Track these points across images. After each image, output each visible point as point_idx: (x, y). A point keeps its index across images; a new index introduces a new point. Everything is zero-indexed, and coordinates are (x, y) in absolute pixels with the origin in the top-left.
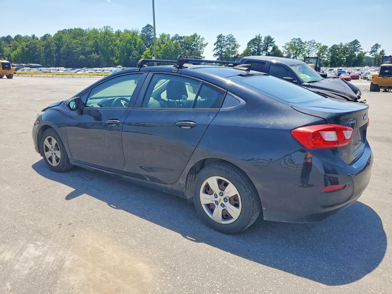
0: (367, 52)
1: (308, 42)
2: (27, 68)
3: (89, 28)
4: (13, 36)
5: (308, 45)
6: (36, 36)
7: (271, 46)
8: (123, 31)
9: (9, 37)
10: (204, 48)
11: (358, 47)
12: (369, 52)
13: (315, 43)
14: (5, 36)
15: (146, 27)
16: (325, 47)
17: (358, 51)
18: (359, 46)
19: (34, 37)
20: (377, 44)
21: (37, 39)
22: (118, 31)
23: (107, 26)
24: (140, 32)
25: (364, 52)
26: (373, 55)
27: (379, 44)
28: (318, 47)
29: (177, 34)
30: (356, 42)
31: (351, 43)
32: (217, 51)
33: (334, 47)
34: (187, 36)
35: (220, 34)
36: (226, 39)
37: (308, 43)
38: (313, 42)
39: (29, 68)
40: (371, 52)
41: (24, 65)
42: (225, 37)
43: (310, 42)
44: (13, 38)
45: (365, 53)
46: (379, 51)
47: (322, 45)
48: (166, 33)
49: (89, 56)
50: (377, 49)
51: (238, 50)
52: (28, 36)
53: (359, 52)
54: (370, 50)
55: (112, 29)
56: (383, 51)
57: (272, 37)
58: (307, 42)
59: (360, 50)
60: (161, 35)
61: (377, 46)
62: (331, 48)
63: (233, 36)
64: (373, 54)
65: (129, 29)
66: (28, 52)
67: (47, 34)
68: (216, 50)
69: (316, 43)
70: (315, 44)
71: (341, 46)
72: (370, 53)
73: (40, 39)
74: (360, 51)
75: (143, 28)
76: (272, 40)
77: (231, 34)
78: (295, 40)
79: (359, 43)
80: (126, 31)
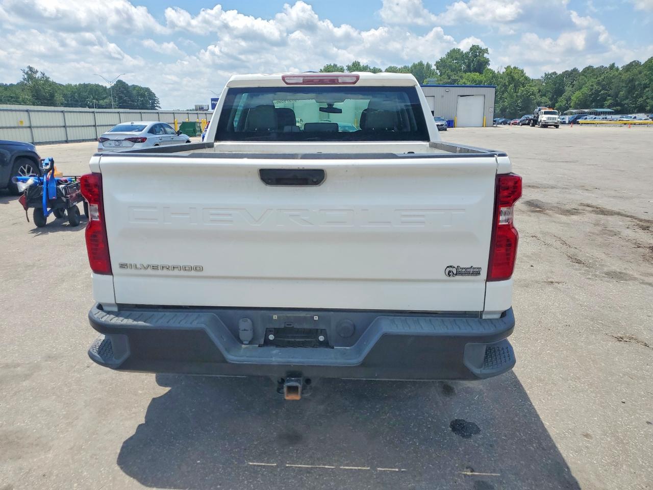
2: (591, 116)
4: (581, 70)
6: (616, 66)
9: (575, 70)
14: (569, 69)
19: (612, 67)
39: (593, 116)
41: (586, 110)
44: (580, 71)
66: (597, 92)
67: (635, 61)
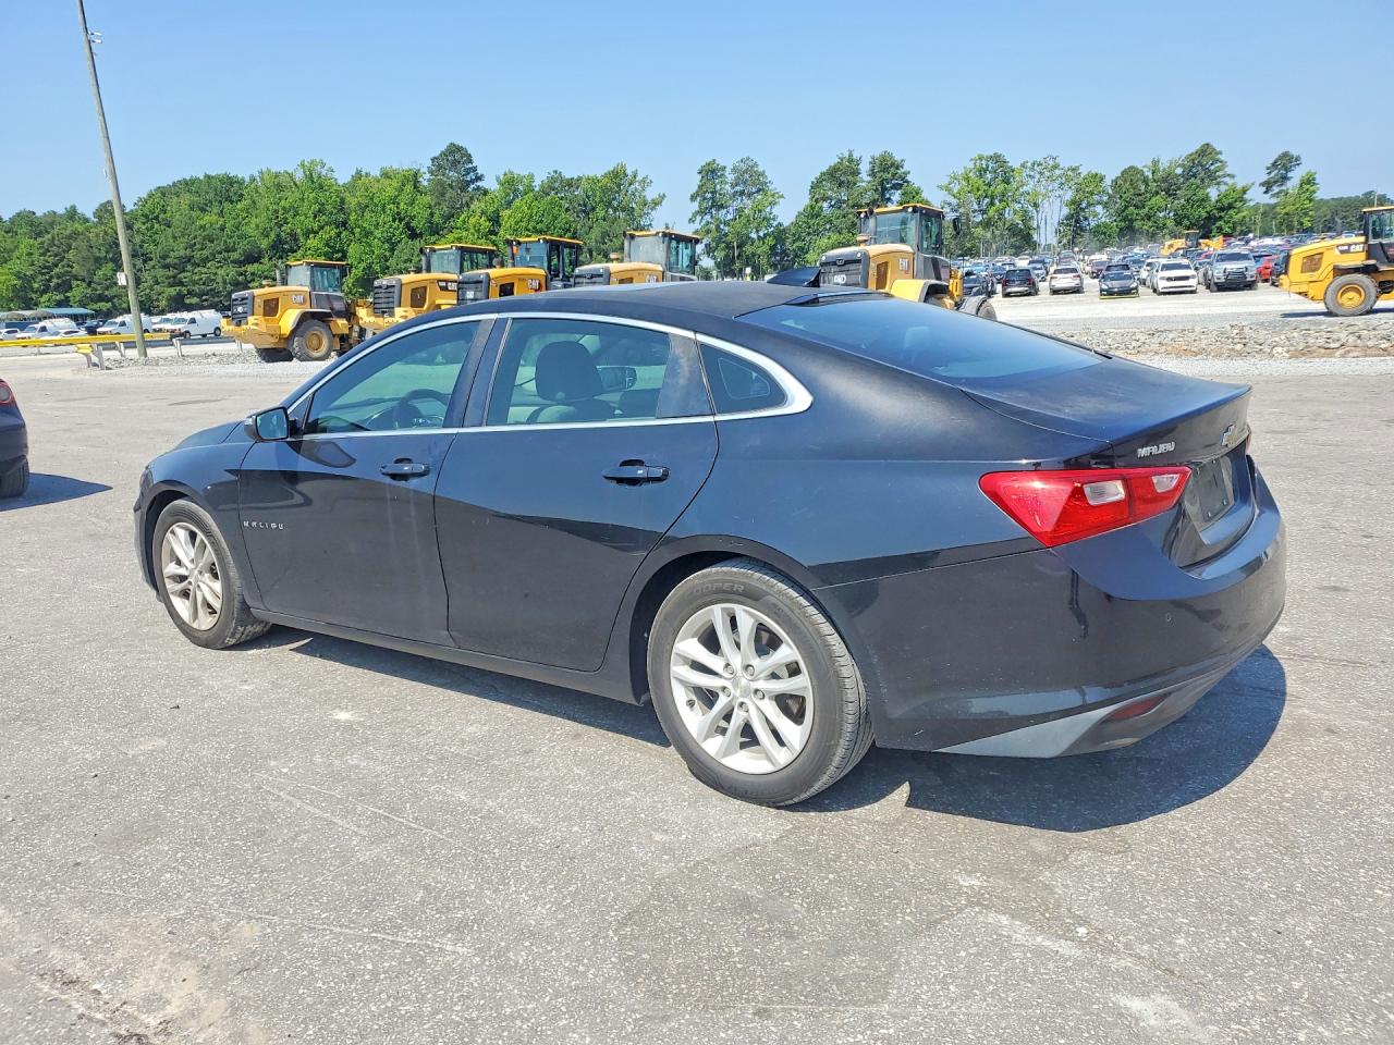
0: (1253, 184)
1: (1033, 165)
3: (261, 172)
5: (1032, 173)
7: (897, 187)
8: (376, 173)
10: (653, 213)
11: (1217, 170)
12: (1262, 184)
13: (1056, 167)
15: (443, 154)
16: (1095, 179)
17: (1219, 183)
18: (1219, 164)
20: (1285, 155)
21: (87, 220)
22: (358, 172)
23: (312, 162)
24: (427, 176)
25: (1239, 187)
26: (1273, 196)
27: (1295, 153)
28: (1068, 179)
29: (556, 172)
31: (1192, 157)
32: (704, 222)
33: (1130, 174)
34: (591, 175)
35: (709, 160)
36: (730, 177)
37: (1032, 169)
38: (1051, 163)
40: (1268, 186)
42: (728, 170)
43: (1040, 164)
45: (1245, 190)
47: (1084, 171)
48: (521, 170)
49: (250, 268)
50: (1288, 170)
51: (775, 211)
52: (55, 213)
53: (1223, 188)
54: (1265, 178)
55: (332, 170)
56: (1309, 181)
57: (898, 158)
58: (1029, 165)
59: (1227, 179)
60: (502, 177)
61: (1285, 163)
62: (1118, 178)
63: (756, 164)
64: (1276, 191)
65: (394, 165)
68: (699, 218)
69: (1061, 167)
70: (1057, 172)
71: (1155, 168)
72: (1264, 189)
73: (91, 219)
74: (1226, 184)
75: (433, 160)
76: (897, 168)
77: (748, 159)
78: (984, 162)
79: (1219, 156)
80: (387, 173)
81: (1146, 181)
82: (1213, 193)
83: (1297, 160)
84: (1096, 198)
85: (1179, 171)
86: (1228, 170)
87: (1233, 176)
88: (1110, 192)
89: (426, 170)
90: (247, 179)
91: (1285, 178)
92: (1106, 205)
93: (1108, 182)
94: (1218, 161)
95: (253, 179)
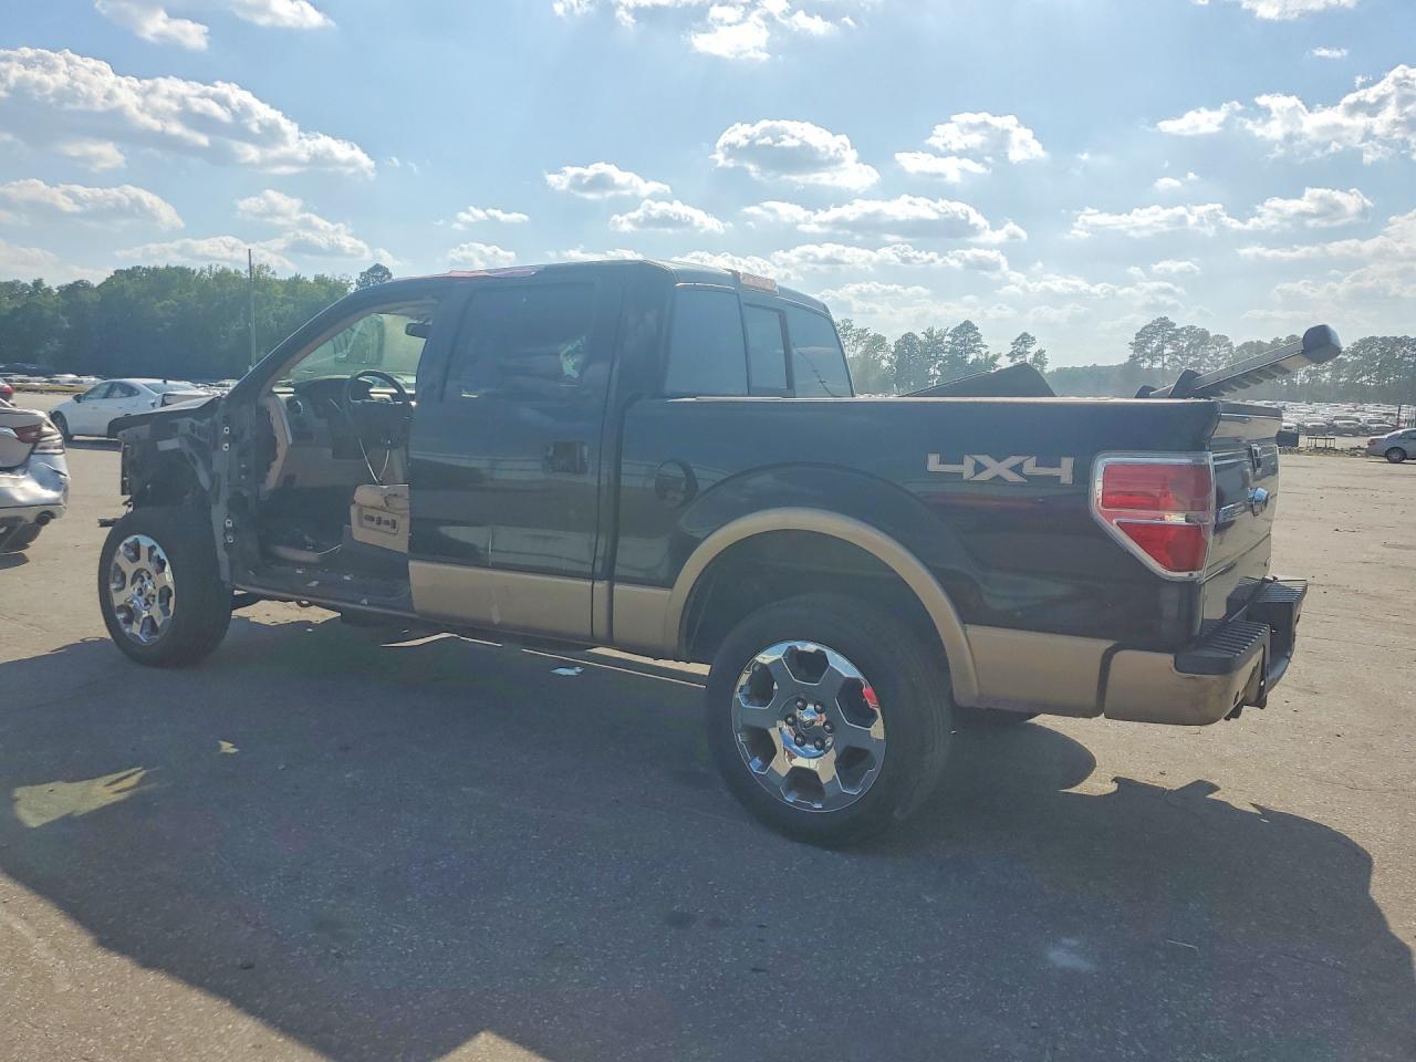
0: (999, 355)
3: (211, 267)
8: (311, 280)
11: (975, 341)
12: (1008, 355)
15: (370, 271)
16: (879, 341)
17: (973, 351)
18: (977, 337)
20: (1025, 334)
21: (49, 290)
22: (297, 277)
23: (260, 266)
24: (355, 286)
25: (990, 355)
27: (1031, 334)
28: (859, 338)
30: (967, 327)
31: (955, 330)
33: (908, 339)
40: (1012, 355)
45: (995, 358)
46: (1033, 350)
47: (871, 333)
50: (1027, 346)
52: (19, 282)
53: (977, 355)
54: (1009, 350)
55: (274, 273)
56: (1041, 353)
59: (981, 349)
61: (1025, 339)
62: (899, 341)
64: (1018, 361)
65: (328, 275)
69: (854, 328)
71: (929, 334)
72: (1010, 358)
73: (57, 291)
74: (981, 352)
75: (362, 274)
79: (977, 331)
80: (320, 280)
81: (920, 342)
82: (972, 357)
83: (1033, 339)
84: (880, 354)
85: (948, 339)
86: (985, 340)
87: (986, 346)
88: (893, 349)
89: (354, 282)
90: (198, 272)
91: (1024, 353)
92: (891, 361)
93: (891, 342)
94: (977, 334)
95: (202, 271)
